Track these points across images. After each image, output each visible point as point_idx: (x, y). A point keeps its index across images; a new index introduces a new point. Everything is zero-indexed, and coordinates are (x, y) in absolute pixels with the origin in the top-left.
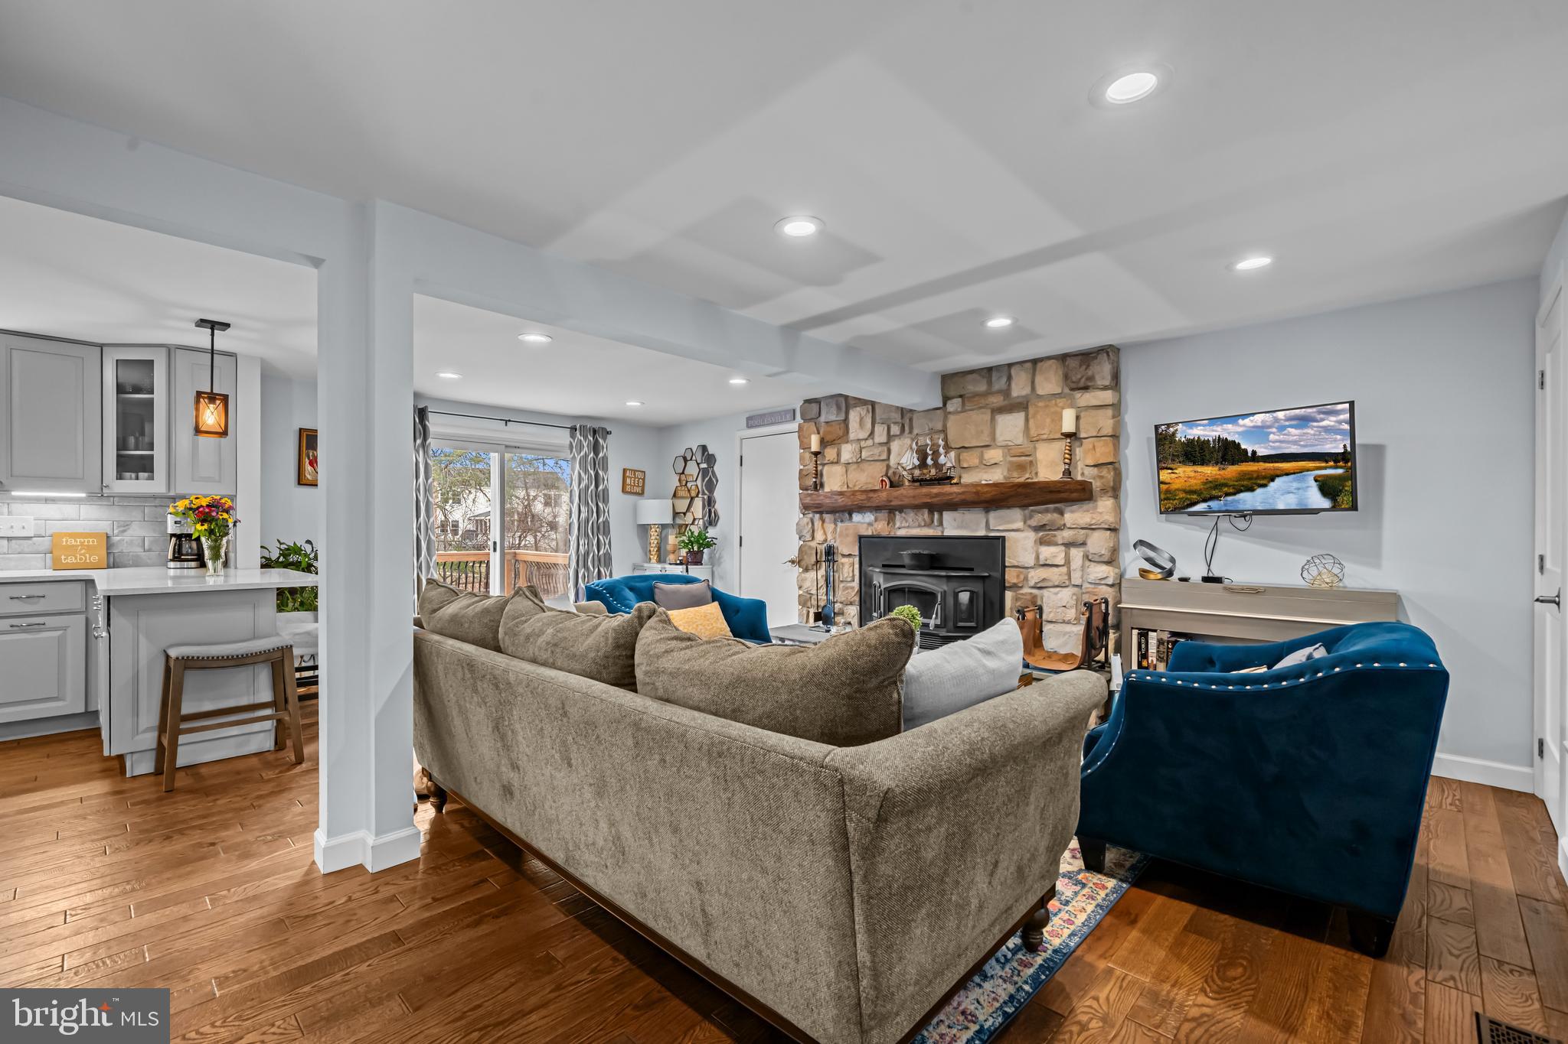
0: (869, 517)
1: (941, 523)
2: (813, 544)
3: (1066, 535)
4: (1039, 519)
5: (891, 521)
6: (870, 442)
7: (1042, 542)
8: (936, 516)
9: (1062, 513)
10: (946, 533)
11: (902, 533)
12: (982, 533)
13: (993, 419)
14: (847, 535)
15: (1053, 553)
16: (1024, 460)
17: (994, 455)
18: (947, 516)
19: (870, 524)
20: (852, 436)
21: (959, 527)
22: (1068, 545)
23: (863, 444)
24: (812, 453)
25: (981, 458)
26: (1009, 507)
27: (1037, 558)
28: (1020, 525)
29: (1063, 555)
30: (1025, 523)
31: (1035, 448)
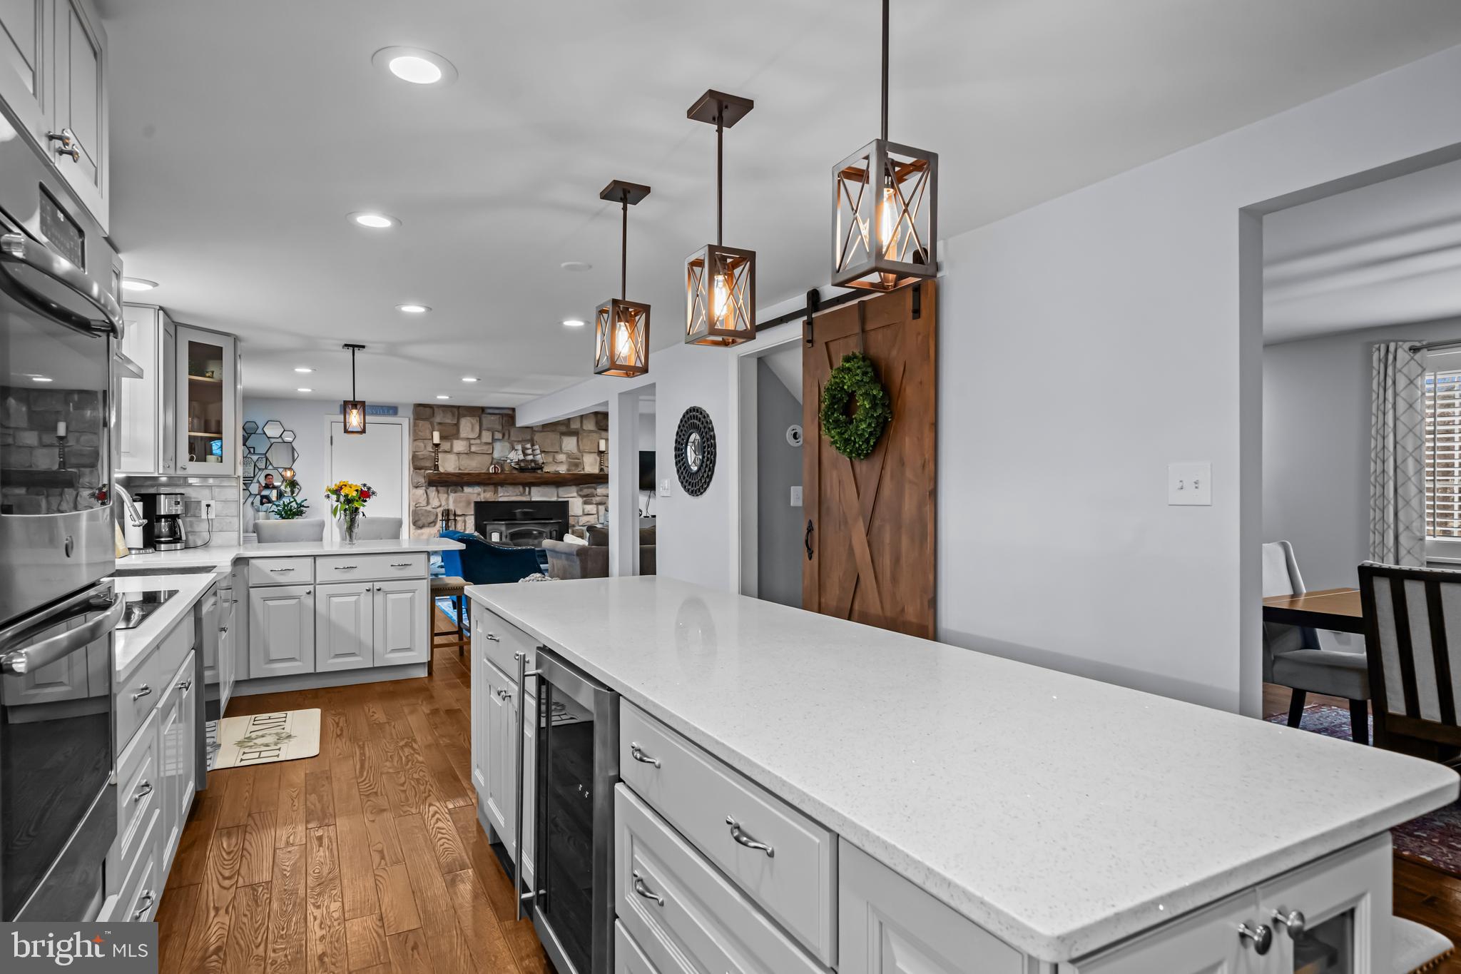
0: (477, 489)
1: (530, 493)
2: (429, 508)
3: (598, 499)
4: (586, 491)
5: (496, 492)
6: (478, 441)
7: (585, 503)
8: (527, 489)
9: (596, 489)
10: (533, 499)
11: (500, 500)
12: (554, 499)
13: (561, 438)
14: (460, 502)
15: (591, 508)
16: (575, 461)
17: (561, 457)
18: (534, 490)
19: (479, 494)
20: (463, 435)
21: (541, 496)
22: (598, 504)
23: (472, 442)
24: (434, 444)
25: (554, 458)
26: (570, 486)
27: (583, 511)
28: (575, 494)
29: (595, 509)
30: (577, 493)
31: (582, 456)
